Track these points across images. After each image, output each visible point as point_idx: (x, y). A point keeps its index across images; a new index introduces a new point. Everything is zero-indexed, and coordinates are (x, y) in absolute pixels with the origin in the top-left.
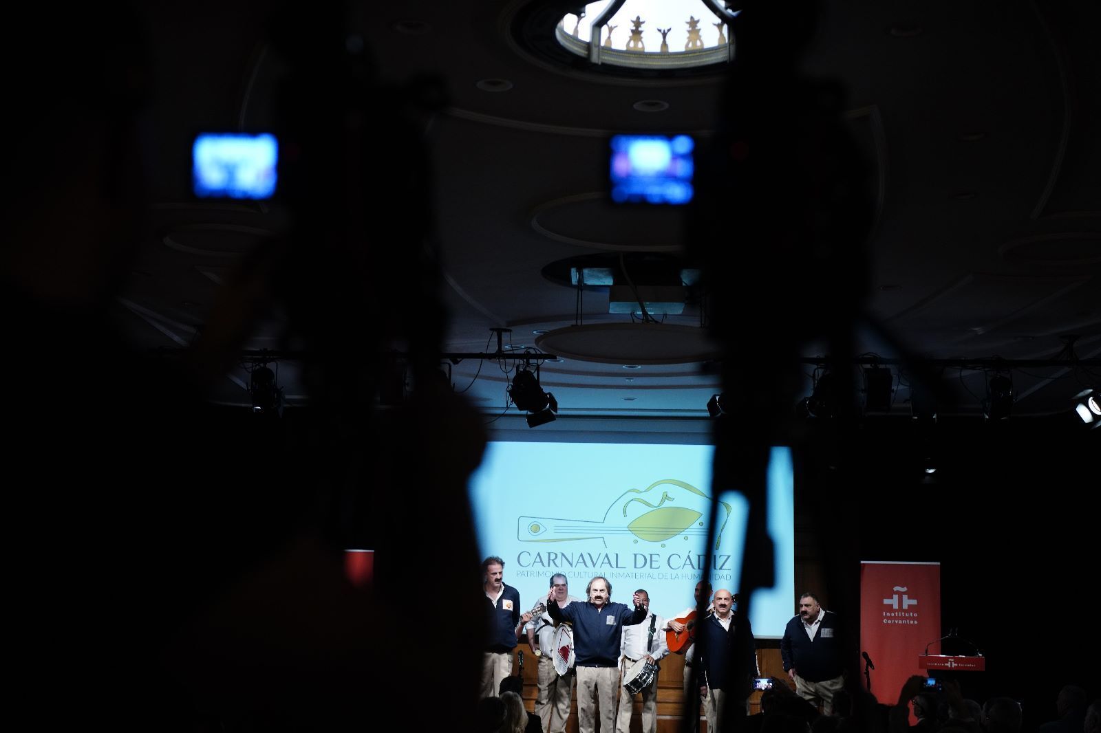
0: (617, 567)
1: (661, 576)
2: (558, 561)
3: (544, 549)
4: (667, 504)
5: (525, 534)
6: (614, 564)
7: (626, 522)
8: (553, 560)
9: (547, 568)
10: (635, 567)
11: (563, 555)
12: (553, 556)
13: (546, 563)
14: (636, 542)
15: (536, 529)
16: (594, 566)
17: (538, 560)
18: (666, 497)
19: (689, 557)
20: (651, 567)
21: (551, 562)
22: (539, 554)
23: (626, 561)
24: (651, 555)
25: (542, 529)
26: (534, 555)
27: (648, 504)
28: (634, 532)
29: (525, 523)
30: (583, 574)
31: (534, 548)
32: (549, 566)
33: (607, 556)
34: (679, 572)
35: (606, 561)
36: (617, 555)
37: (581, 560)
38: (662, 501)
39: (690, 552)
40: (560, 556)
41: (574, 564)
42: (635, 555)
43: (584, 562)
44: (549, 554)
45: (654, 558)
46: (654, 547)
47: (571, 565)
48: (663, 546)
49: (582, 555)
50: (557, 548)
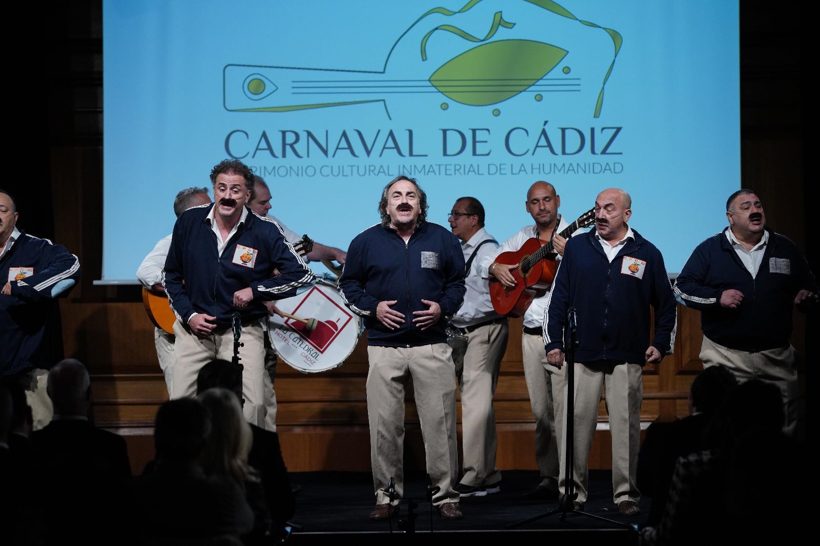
0: (411, 154)
1: (493, 169)
2: (301, 147)
3: (274, 125)
4: (503, 34)
5: (238, 98)
6: (405, 149)
7: (427, 70)
8: (292, 146)
9: (280, 161)
10: (445, 154)
11: (310, 134)
12: (290, 138)
13: (278, 149)
14: (445, 107)
15: (257, 87)
16: (368, 152)
17: (263, 145)
18: (500, 22)
19: (544, 132)
20: (474, 154)
21: (288, 148)
22: (264, 135)
23: (427, 142)
24: (474, 131)
25: (269, 88)
26: (255, 136)
27: (465, 36)
28: (442, 89)
29: (237, 77)
30: (347, 171)
31: (255, 124)
32: (284, 155)
33: (391, 134)
34: (527, 160)
35: (390, 143)
36: (411, 132)
37: (344, 144)
38: (493, 29)
39: (546, 123)
40: (303, 136)
41: (330, 153)
42: (445, 131)
43: (350, 147)
44: (284, 133)
45: (480, 136)
46: (479, 116)
47: (325, 152)
48: (497, 113)
49: (344, 134)
50: (299, 122)
